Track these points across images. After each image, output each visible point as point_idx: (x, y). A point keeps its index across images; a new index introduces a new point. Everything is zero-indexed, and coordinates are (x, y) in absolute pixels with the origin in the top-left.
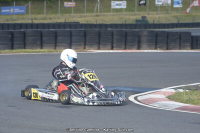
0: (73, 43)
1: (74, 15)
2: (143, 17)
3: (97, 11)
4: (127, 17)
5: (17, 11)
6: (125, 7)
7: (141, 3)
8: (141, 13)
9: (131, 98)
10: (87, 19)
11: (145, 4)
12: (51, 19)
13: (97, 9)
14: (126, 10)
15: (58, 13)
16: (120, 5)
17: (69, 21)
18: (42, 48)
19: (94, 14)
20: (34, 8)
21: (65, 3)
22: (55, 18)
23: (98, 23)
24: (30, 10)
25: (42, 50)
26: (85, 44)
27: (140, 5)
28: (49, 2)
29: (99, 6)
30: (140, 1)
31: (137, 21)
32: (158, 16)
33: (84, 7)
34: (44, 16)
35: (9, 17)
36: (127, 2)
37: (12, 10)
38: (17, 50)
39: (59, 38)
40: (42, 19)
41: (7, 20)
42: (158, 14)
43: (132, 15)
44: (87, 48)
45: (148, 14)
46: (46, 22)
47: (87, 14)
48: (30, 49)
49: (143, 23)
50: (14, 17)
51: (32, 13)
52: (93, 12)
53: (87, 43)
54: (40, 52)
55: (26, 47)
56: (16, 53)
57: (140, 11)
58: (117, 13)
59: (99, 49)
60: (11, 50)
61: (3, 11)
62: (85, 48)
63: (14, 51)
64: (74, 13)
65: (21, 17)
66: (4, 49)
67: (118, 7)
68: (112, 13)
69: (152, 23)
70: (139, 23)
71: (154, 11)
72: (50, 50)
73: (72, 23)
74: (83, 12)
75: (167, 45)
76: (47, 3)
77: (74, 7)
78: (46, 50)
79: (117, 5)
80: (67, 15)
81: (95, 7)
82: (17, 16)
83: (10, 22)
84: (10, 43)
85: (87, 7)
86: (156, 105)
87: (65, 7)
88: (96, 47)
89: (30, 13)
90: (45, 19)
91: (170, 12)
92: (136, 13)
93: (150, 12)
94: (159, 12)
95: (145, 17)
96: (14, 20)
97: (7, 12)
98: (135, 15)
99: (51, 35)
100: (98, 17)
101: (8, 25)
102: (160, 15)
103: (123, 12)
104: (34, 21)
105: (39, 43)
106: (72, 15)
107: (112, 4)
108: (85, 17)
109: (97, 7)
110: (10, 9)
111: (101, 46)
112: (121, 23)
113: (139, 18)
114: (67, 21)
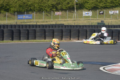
0: (63, 37)
1: (61, 20)
2: (101, 21)
3: (74, 17)
4: (92, 21)
5: (27, 18)
6: (91, 15)
7: (101, 13)
8: (101, 19)
9: (101, 68)
10: (68, 22)
11: (103, 14)
12: (47, 22)
13: (74, 16)
14: (92, 17)
15: (51, 18)
16: (88, 14)
17: (58, 24)
18: (45, 39)
19: (73, 19)
20: (37, 16)
21: (56, 13)
22: (49, 22)
23: (75, 25)
24: (35, 17)
25: (46, 40)
26: (70, 37)
27: (100, 14)
28: (46, 12)
29: (75, 14)
30: (100, 12)
31: (98, 23)
32: (110, 21)
33: (67, 15)
34: (43, 20)
35: (22, 21)
36: (92, 12)
37: (24, 17)
38: (31, 40)
39: (55, 33)
40: (42, 22)
41: (21, 23)
42: (111, 19)
43: (95, 20)
44: (71, 40)
45: (105, 19)
46: (44, 24)
47: (68, 19)
48: (39, 39)
49: (102, 24)
50: (26, 21)
51: (36, 19)
52: (72, 18)
53: (71, 36)
54: (44, 41)
55: (36, 39)
56: (30, 42)
57: (100, 17)
58: (86, 19)
59: (79, 40)
60: (27, 40)
61: (19, 17)
62: (70, 39)
63: (29, 41)
64: (61, 18)
65: (29, 21)
66: (24, 40)
67: (87, 15)
68: (83, 19)
69: (108, 25)
70: (100, 25)
71: (108, 17)
72: (50, 40)
73: (60, 24)
74: (66, 18)
75: (119, 38)
76: (44, 13)
77: (61, 15)
78: (48, 40)
79: (86, 14)
80: (57, 20)
81: (73, 15)
82: (27, 20)
83: (23, 24)
84: (27, 36)
85: (68, 15)
86: (117, 73)
87: (55, 15)
88: (77, 38)
89: (35, 18)
90: (43, 22)
91: (117, 18)
92: (98, 19)
93: (106, 18)
94: (111, 18)
95: (103, 21)
96: (25, 23)
97: (21, 18)
98: (97, 20)
99: (51, 32)
100: (75, 21)
101: (22, 25)
102: (112, 20)
103: (90, 18)
104: (37, 23)
105: (43, 36)
106: (60, 19)
107: (83, 13)
108: (67, 21)
109: (75, 15)
110: (23, 16)
111: (80, 38)
112: (89, 25)
113: (100, 21)
114: (57, 24)
